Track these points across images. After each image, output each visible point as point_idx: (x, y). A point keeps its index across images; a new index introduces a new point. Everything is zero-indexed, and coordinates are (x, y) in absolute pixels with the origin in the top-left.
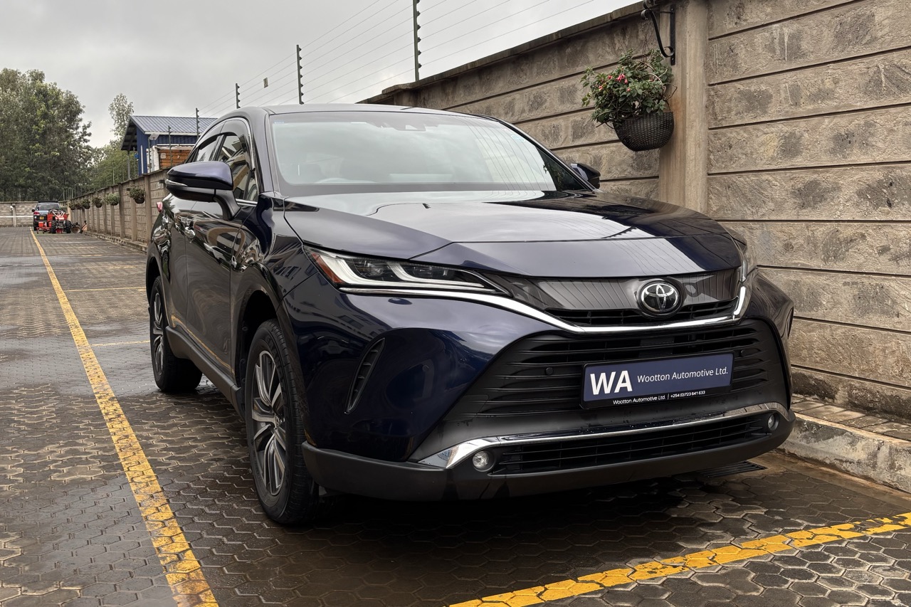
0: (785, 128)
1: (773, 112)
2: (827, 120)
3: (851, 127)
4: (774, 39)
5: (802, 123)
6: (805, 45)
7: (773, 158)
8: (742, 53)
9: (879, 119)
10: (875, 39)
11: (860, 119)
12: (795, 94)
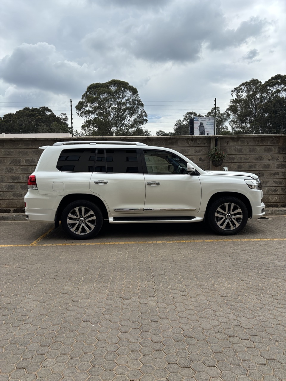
0: (239, 164)
1: (235, 161)
2: (247, 163)
3: (252, 165)
4: (236, 148)
5: (242, 163)
6: (243, 151)
7: (236, 169)
8: (228, 150)
9: (257, 164)
10: (257, 152)
11: (254, 164)
12: (241, 158)
